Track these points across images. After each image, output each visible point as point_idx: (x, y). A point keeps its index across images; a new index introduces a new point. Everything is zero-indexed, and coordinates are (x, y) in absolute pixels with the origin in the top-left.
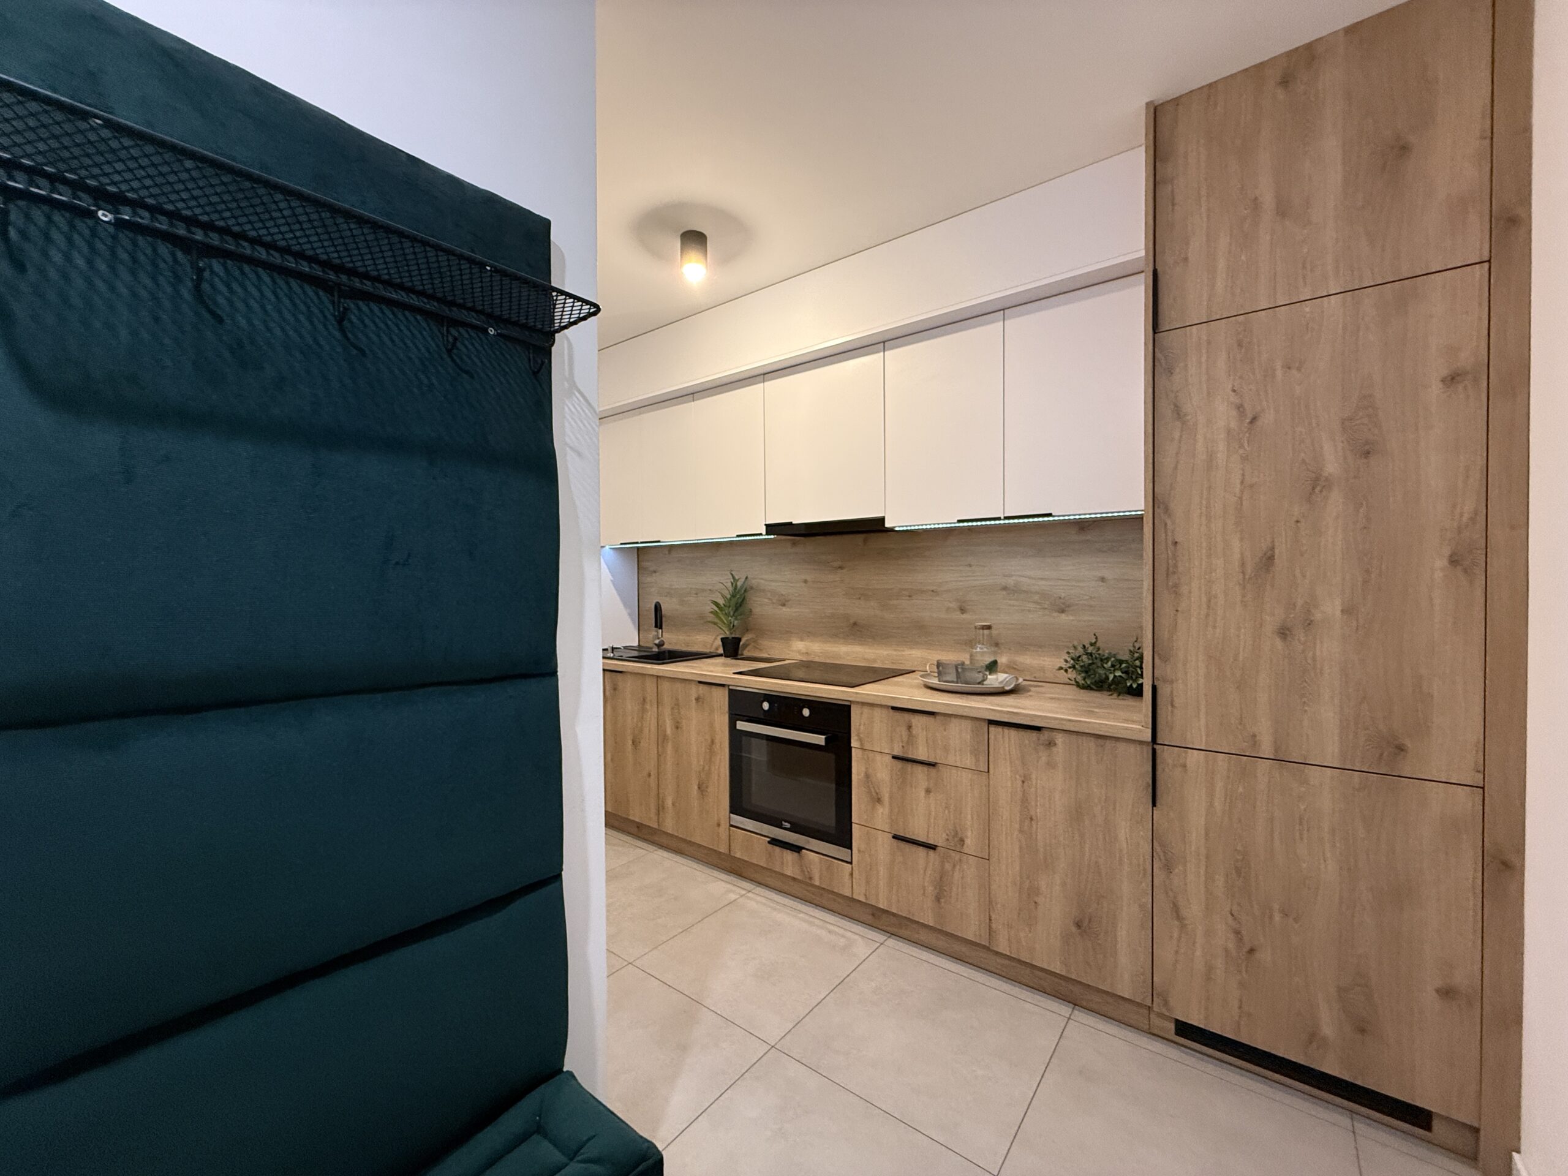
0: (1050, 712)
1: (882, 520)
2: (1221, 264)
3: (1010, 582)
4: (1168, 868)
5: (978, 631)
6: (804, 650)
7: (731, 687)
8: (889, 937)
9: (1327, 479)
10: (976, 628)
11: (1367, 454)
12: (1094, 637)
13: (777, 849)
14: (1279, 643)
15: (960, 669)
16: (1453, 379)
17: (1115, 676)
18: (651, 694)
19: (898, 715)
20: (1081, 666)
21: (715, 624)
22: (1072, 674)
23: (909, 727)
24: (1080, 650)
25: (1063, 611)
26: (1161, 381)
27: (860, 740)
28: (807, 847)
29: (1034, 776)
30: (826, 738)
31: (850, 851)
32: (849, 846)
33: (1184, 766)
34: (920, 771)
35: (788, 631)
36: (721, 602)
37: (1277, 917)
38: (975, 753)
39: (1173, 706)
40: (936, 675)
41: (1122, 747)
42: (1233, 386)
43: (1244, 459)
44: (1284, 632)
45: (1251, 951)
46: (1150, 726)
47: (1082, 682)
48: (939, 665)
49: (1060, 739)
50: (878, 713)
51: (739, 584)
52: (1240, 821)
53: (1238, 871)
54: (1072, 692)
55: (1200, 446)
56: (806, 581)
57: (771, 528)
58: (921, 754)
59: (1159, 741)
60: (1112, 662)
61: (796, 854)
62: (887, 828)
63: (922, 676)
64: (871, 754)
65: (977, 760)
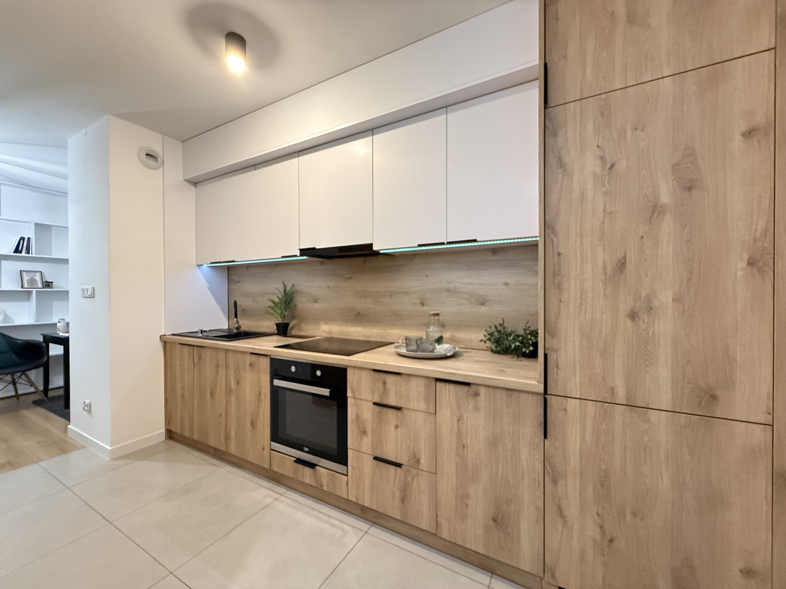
0: (476, 372)
1: (371, 245)
2: (590, 59)
3: (451, 286)
4: (555, 482)
5: (431, 317)
6: (328, 330)
7: (271, 357)
8: (372, 526)
9: (662, 207)
10: (429, 315)
11: (690, 189)
12: (502, 320)
13: (300, 466)
14: (629, 323)
15: (419, 341)
16: (750, 133)
17: (515, 345)
18: (222, 362)
19: (377, 374)
20: (494, 339)
21: (272, 314)
22: (489, 344)
23: (385, 383)
24: (493, 329)
25: (482, 304)
26: (549, 141)
27: (353, 392)
28: (319, 464)
29: (465, 417)
30: (330, 391)
31: (346, 467)
32: (346, 464)
33: (566, 410)
34: (391, 413)
35: (318, 318)
36: (277, 300)
37: (629, 516)
38: (427, 400)
39: (557, 368)
40: (405, 345)
41: (523, 396)
42: (598, 144)
43: (605, 194)
44: (633, 316)
45: (611, 540)
46: (543, 382)
47: (494, 348)
48: (407, 339)
49: (482, 391)
50: (364, 374)
51: (288, 289)
52: (603, 448)
53: (602, 485)
54: (489, 356)
55: (576, 186)
56: (329, 287)
57: (303, 252)
58: (392, 401)
59: (549, 392)
60: (513, 336)
61: (312, 470)
62: (370, 453)
63: (396, 347)
64: (360, 402)
65: (428, 405)
